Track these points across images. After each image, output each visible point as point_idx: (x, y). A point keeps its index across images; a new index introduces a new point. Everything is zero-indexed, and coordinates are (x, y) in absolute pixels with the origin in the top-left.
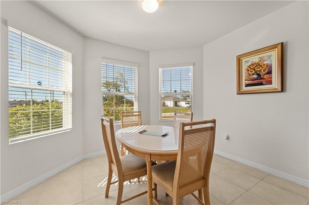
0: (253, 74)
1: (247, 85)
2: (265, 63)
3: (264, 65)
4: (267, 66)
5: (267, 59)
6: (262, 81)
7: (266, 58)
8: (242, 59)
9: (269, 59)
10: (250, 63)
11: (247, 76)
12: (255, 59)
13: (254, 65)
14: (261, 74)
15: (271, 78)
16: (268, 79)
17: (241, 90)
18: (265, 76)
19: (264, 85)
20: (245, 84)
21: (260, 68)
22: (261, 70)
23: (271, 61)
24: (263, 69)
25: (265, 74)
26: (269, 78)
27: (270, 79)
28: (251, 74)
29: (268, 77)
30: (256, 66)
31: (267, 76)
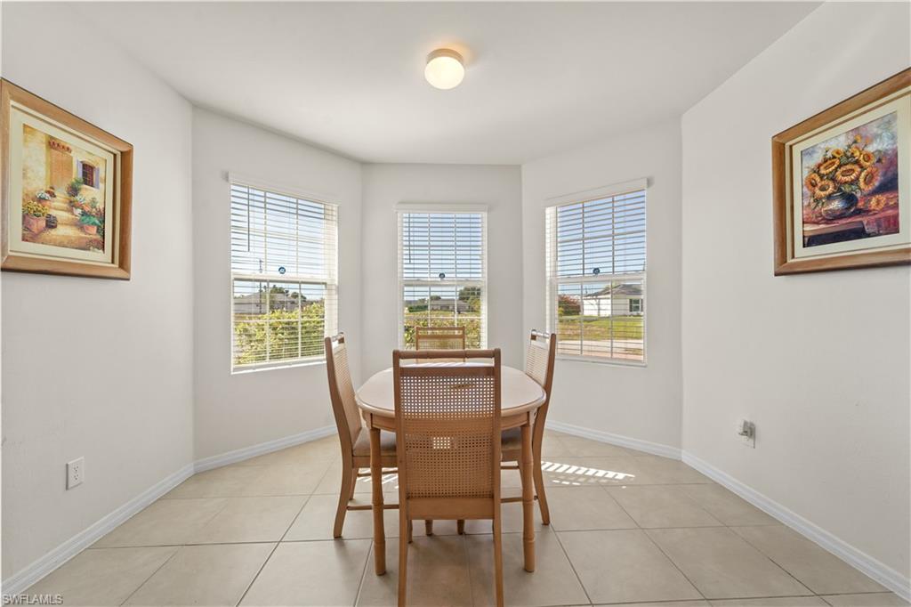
0: (829, 198)
1: (811, 241)
2: (871, 149)
3: (868, 157)
4: (879, 161)
5: (879, 132)
6: (861, 222)
7: (875, 130)
8: (791, 147)
9: (887, 129)
10: (818, 158)
11: (809, 205)
12: (835, 139)
13: (834, 163)
14: (859, 195)
15: (896, 206)
16: (883, 210)
17: (790, 261)
18: (873, 201)
19: (869, 236)
20: (804, 237)
21: (853, 171)
22: (857, 178)
23: (894, 137)
24: (863, 174)
25: (874, 193)
26: (887, 207)
27: (890, 212)
28: (821, 199)
29: (882, 205)
30: (840, 166)
31: (878, 202)
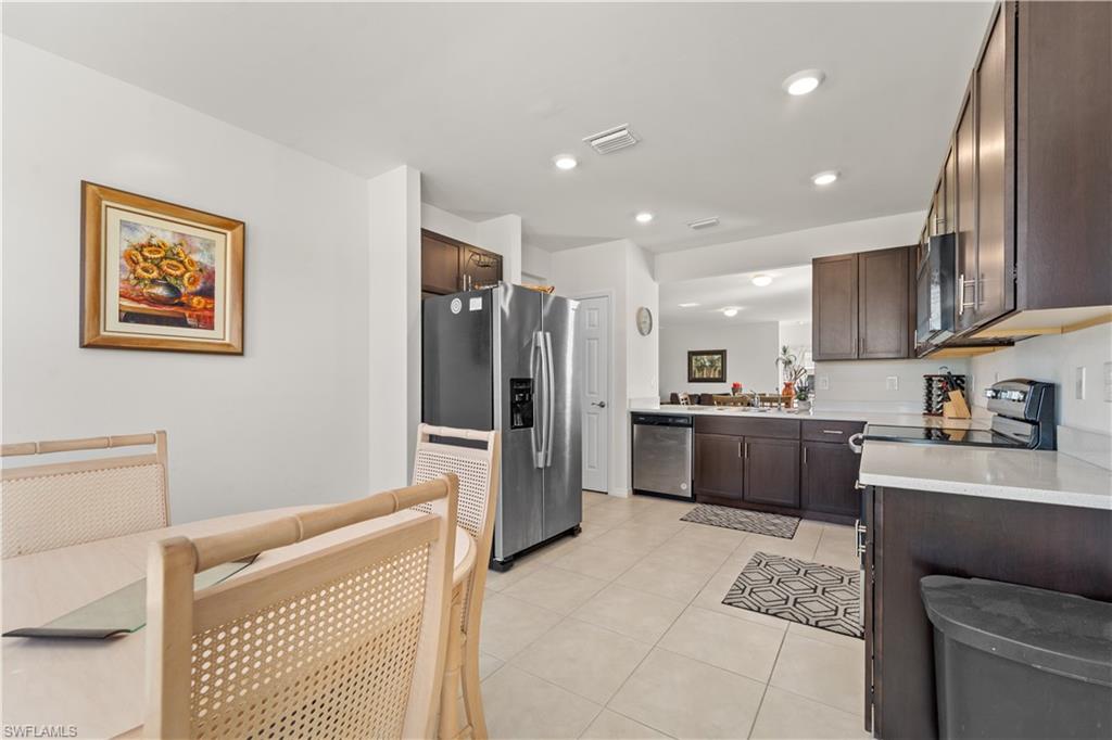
0: (153, 282)
1: (127, 317)
2: (196, 257)
3: (192, 263)
4: (201, 270)
5: (201, 248)
6: (184, 314)
7: (199, 245)
8: (107, 207)
9: (207, 250)
10: (141, 238)
11: (128, 280)
12: (164, 232)
13: (159, 252)
14: (182, 290)
15: (212, 310)
16: (200, 310)
17: (103, 333)
18: (195, 300)
19: (190, 326)
20: (120, 311)
21: (179, 268)
22: (182, 276)
23: (212, 258)
24: (187, 275)
25: (196, 294)
26: (205, 308)
27: (207, 313)
28: (144, 279)
29: (201, 306)
30: (166, 258)
31: (199, 302)
